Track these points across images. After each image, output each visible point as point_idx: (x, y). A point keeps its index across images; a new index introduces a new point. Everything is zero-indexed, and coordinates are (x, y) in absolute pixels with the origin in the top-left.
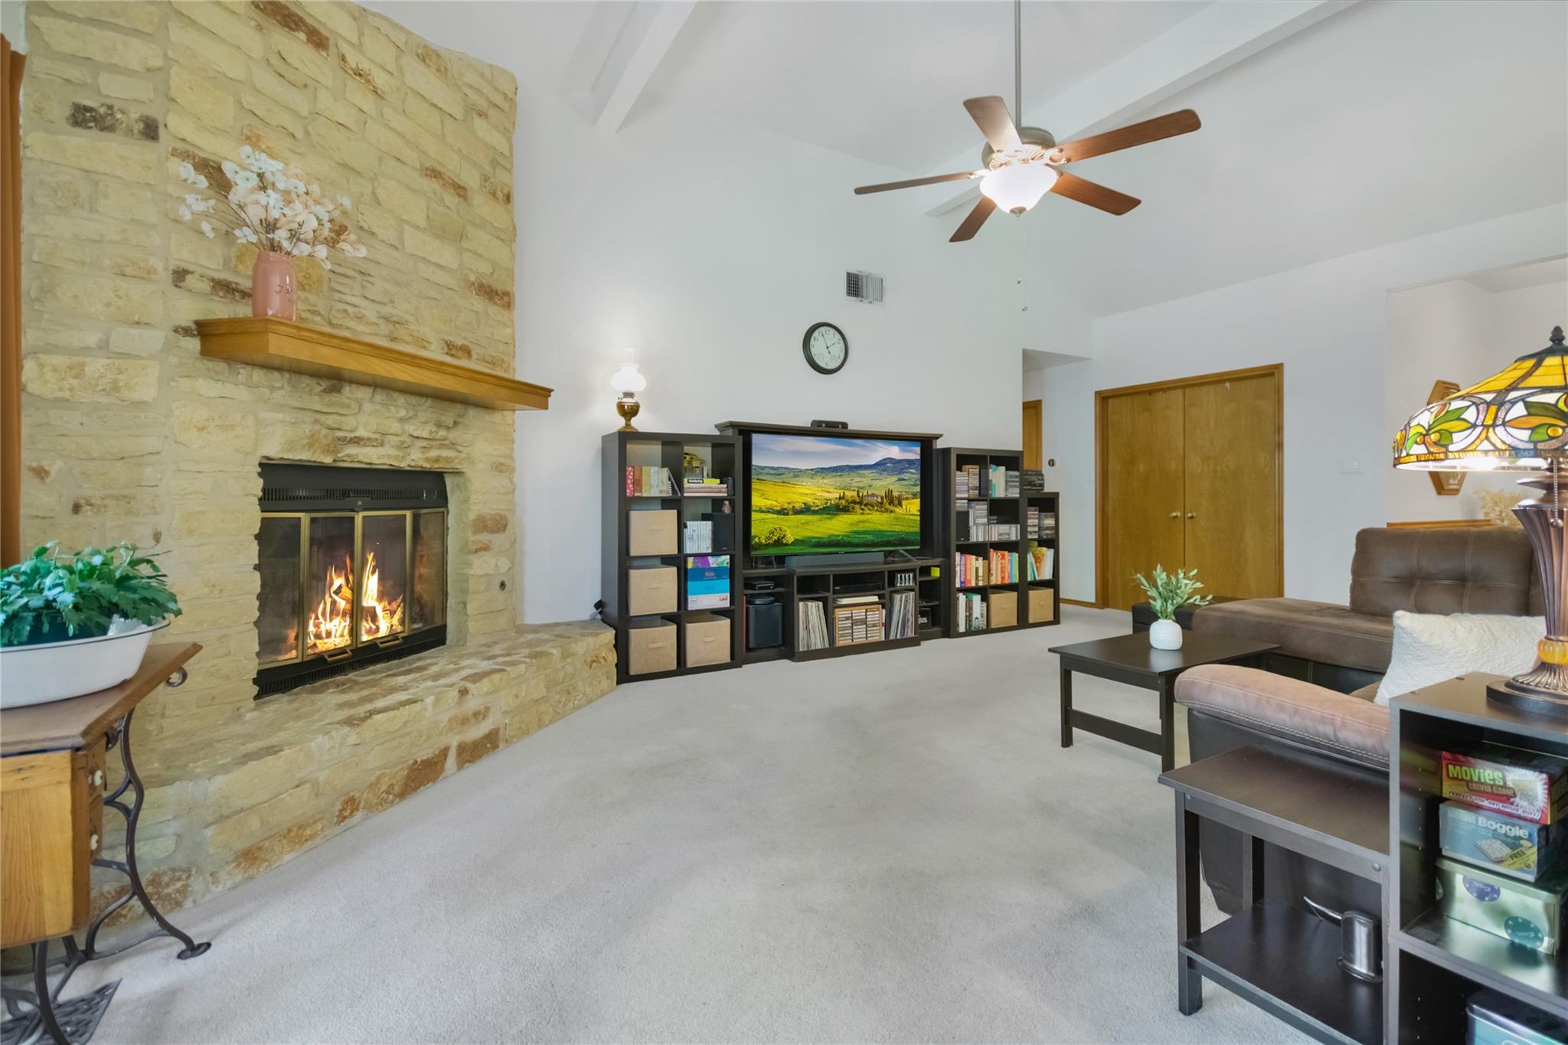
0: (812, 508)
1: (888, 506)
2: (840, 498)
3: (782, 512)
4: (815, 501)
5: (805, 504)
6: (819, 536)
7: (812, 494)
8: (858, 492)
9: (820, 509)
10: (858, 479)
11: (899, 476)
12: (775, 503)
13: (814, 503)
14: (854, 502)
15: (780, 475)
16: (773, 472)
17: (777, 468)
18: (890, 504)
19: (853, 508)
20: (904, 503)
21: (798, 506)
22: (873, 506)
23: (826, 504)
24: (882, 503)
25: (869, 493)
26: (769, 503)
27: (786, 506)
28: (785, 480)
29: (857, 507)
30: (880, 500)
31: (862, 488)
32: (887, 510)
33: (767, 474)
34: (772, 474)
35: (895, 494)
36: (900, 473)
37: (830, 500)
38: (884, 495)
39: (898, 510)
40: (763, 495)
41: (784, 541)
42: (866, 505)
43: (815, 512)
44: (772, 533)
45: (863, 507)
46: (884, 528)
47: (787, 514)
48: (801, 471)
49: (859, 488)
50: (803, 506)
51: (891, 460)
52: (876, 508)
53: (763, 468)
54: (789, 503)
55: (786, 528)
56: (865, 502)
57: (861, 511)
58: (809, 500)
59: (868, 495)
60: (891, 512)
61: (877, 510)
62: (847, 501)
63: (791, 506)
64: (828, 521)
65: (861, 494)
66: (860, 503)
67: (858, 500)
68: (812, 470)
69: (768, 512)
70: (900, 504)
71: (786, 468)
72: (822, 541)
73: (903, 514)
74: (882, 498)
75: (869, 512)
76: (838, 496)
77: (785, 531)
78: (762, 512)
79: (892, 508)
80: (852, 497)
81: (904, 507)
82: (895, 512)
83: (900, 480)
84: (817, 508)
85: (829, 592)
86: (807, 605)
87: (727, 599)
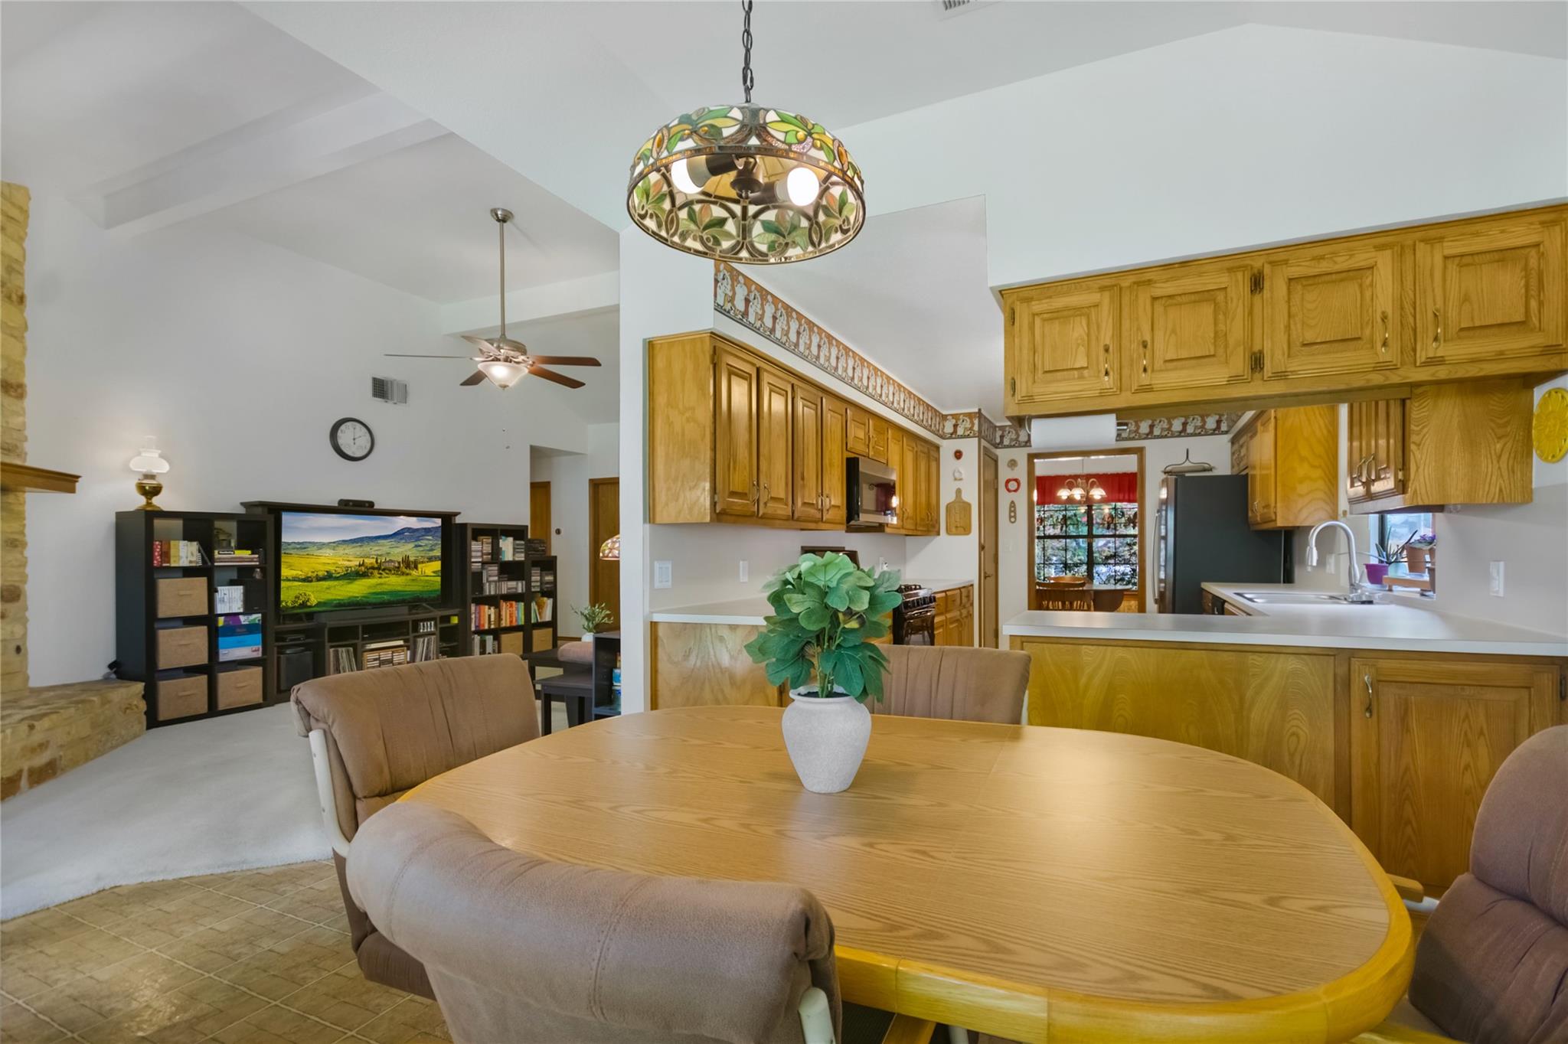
0: (334, 575)
1: (404, 570)
2: (360, 565)
3: (307, 580)
4: (337, 569)
5: (327, 572)
6: (339, 598)
7: (334, 563)
8: (377, 559)
9: (341, 576)
10: (377, 548)
11: (416, 543)
12: (300, 573)
13: (335, 571)
14: (373, 568)
15: (305, 548)
16: (298, 546)
17: (302, 543)
18: (406, 568)
19: (372, 573)
20: (420, 566)
21: (321, 574)
22: (390, 570)
23: (347, 570)
24: (398, 568)
25: (388, 559)
26: (294, 573)
27: (310, 574)
28: (310, 553)
29: (376, 572)
30: (397, 565)
31: (381, 555)
32: (403, 574)
33: (294, 549)
34: (298, 549)
35: (412, 559)
36: (416, 541)
37: (351, 567)
38: (401, 560)
39: (414, 572)
40: (290, 567)
41: (309, 604)
42: (384, 570)
43: (337, 579)
44: (297, 597)
45: (381, 571)
46: (399, 588)
47: (311, 581)
48: (324, 544)
49: (378, 555)
50: (326, 574)
51: (409, 529)
52: (393, 572)
53: (289, 544)
54: (313, 572)
55: (310, 593)
56: (383, 567)
57: (379, 576)
58: (332, 568)
59: (385, 562)
60: (407, 574)
61: (394, 574)
62: (366, 567)
63: (314, 575)
64: (350, 586)
65: (379, 561)
66: (379, 568)
67: (376, 566)
68: (334, 543)
69: (295, 580)
70: (416, 567)
71: (310, 543)
72: (342, 602)
73: (419, 576)
74: (399, 563)
75: (387, 575)
76: (358, 564)
77: (309, 595)
78: (289, 580)
79: (408, 571)
80: (371, 563)
81: (420, 570)
82: (410, 574)
83: (416, 546)
84: (338, 575)
85: (358, 639)
86: (337, 651)
87: (258, 650)
